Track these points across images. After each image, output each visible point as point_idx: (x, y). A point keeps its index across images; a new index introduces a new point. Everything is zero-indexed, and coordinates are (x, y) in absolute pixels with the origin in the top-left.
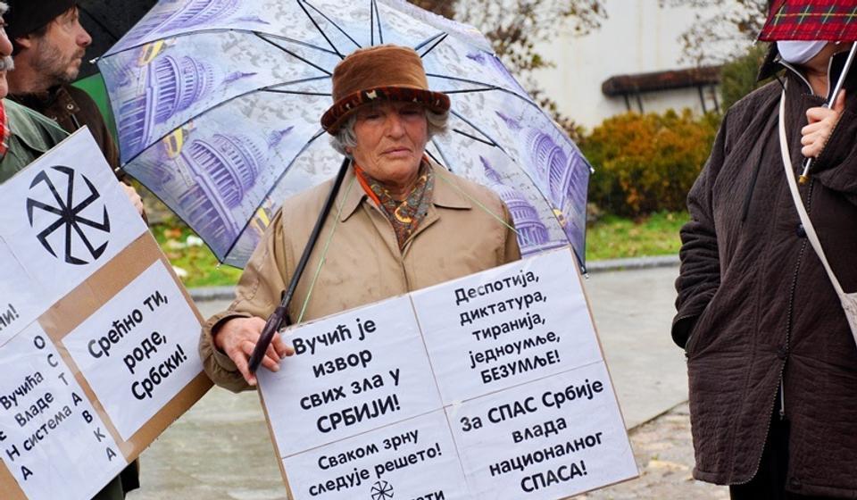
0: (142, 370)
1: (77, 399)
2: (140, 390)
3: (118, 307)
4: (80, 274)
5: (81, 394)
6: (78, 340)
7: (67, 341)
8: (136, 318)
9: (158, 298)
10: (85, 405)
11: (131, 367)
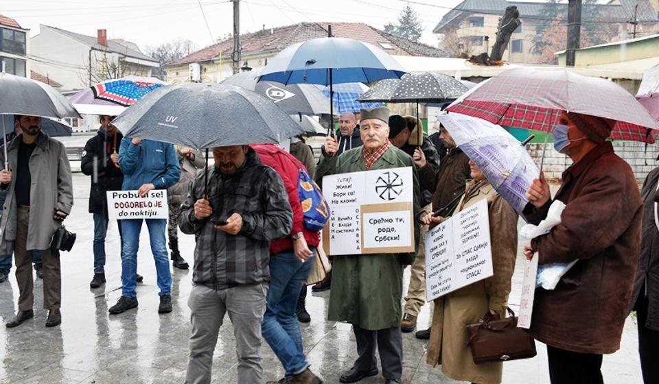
0: (382, 234)
1: (358, 229)
2: (378, 239)
3: (386, 215)
4: (381, 201)
5: (360, 228)
6: (367, 216)
7: (365, 215)
8: (390, 221)
9: (401, 220)
10: (359, 232)
11: (379, 232)
